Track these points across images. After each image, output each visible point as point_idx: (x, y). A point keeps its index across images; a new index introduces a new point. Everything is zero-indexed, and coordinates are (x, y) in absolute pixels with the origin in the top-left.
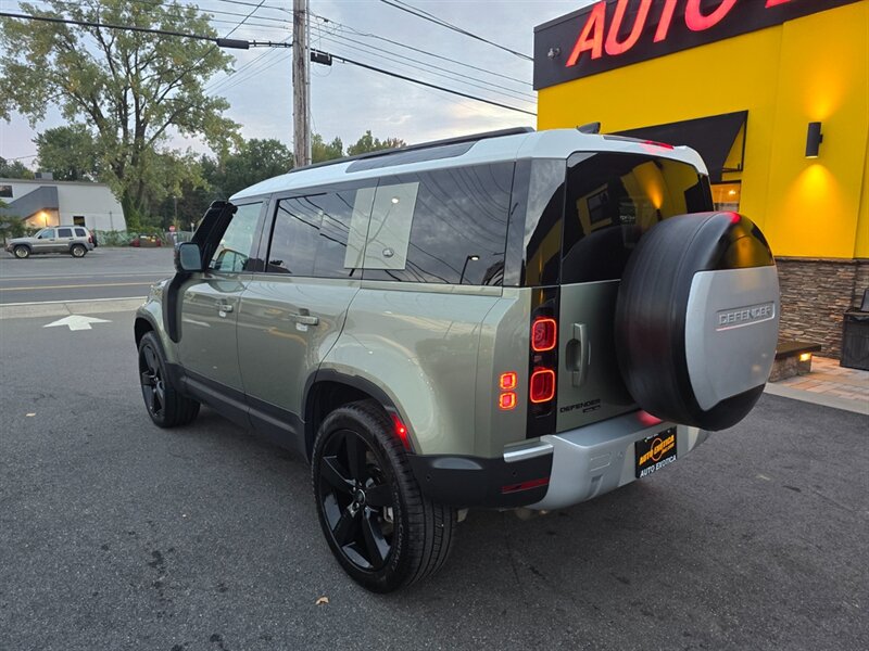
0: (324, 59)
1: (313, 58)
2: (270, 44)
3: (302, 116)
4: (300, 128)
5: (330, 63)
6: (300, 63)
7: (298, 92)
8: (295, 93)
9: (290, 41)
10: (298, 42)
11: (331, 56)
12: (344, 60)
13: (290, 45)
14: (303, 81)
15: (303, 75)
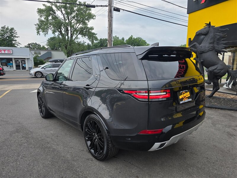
0: (118, 10)
1: (114, 10)
2: (101, 6)
3: (110, 28)
4: (110, 31)
5: (119, 11)
6: (110, 11)
7: (109, 20)
8: (108, 21)
9: (107, 5)
10: (110, 5)
11: (120, 9)
12: (124, 10)
13: (107, 6)
14: (111, 17)
15: (111, 15)
